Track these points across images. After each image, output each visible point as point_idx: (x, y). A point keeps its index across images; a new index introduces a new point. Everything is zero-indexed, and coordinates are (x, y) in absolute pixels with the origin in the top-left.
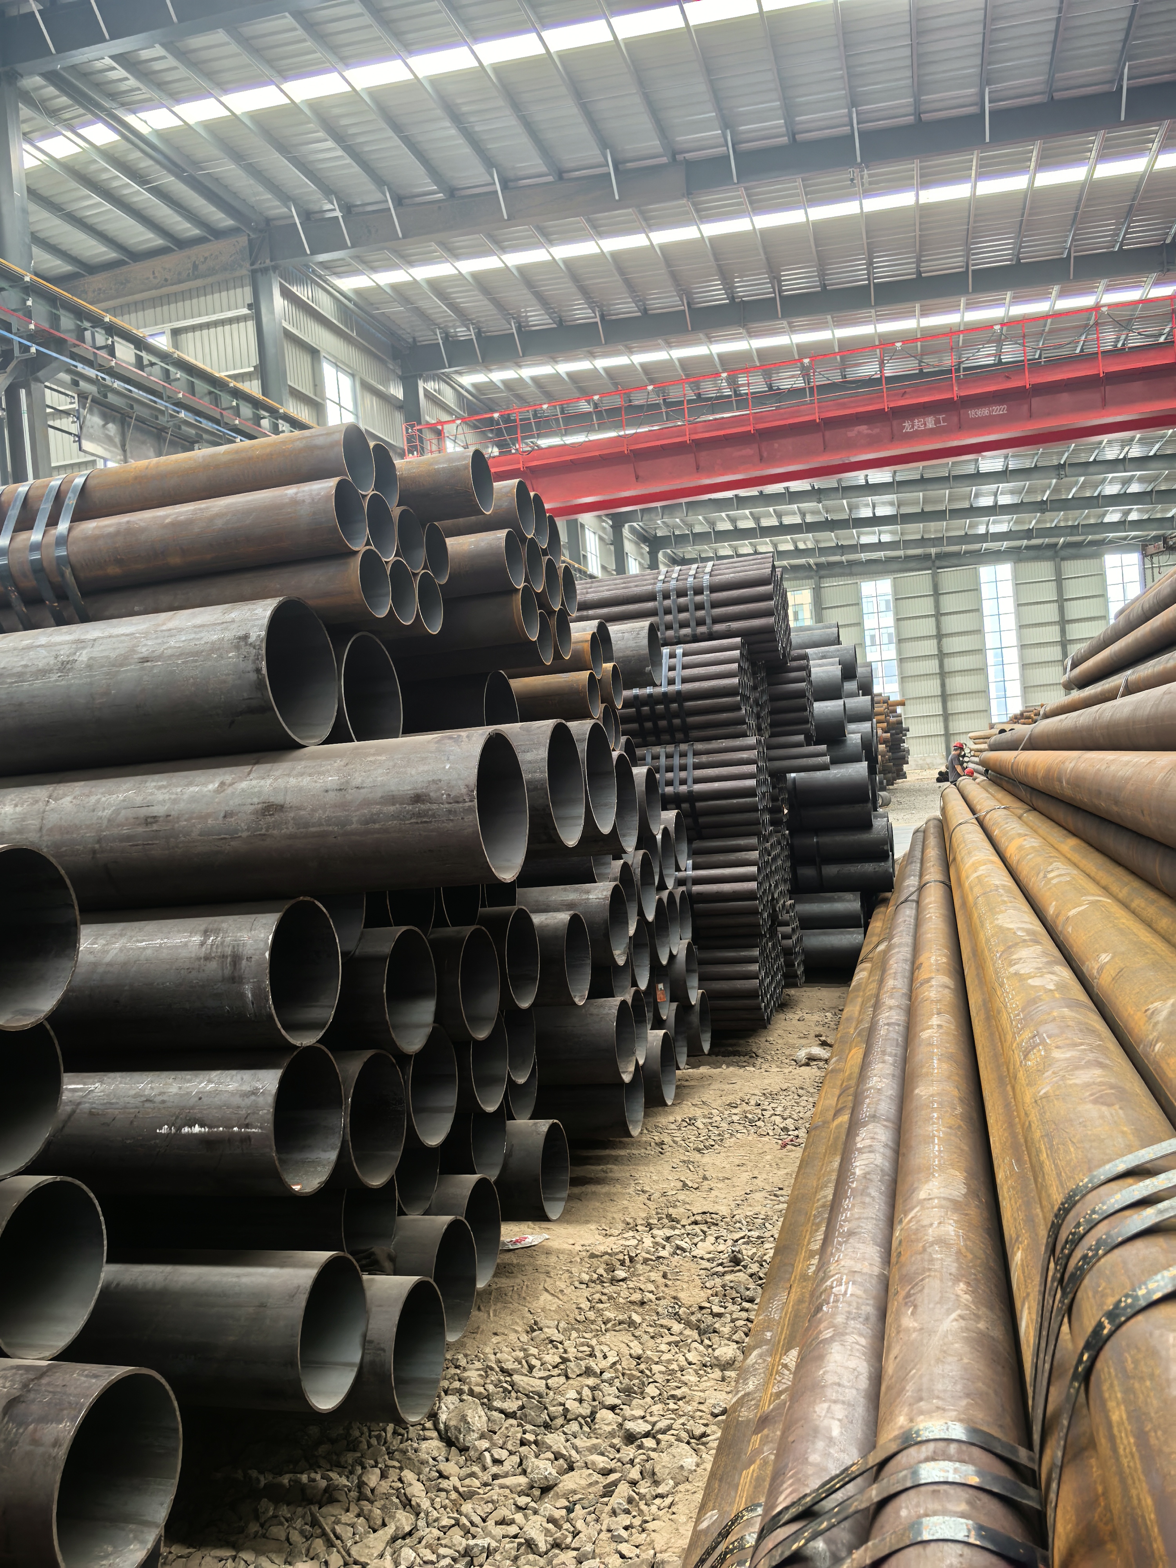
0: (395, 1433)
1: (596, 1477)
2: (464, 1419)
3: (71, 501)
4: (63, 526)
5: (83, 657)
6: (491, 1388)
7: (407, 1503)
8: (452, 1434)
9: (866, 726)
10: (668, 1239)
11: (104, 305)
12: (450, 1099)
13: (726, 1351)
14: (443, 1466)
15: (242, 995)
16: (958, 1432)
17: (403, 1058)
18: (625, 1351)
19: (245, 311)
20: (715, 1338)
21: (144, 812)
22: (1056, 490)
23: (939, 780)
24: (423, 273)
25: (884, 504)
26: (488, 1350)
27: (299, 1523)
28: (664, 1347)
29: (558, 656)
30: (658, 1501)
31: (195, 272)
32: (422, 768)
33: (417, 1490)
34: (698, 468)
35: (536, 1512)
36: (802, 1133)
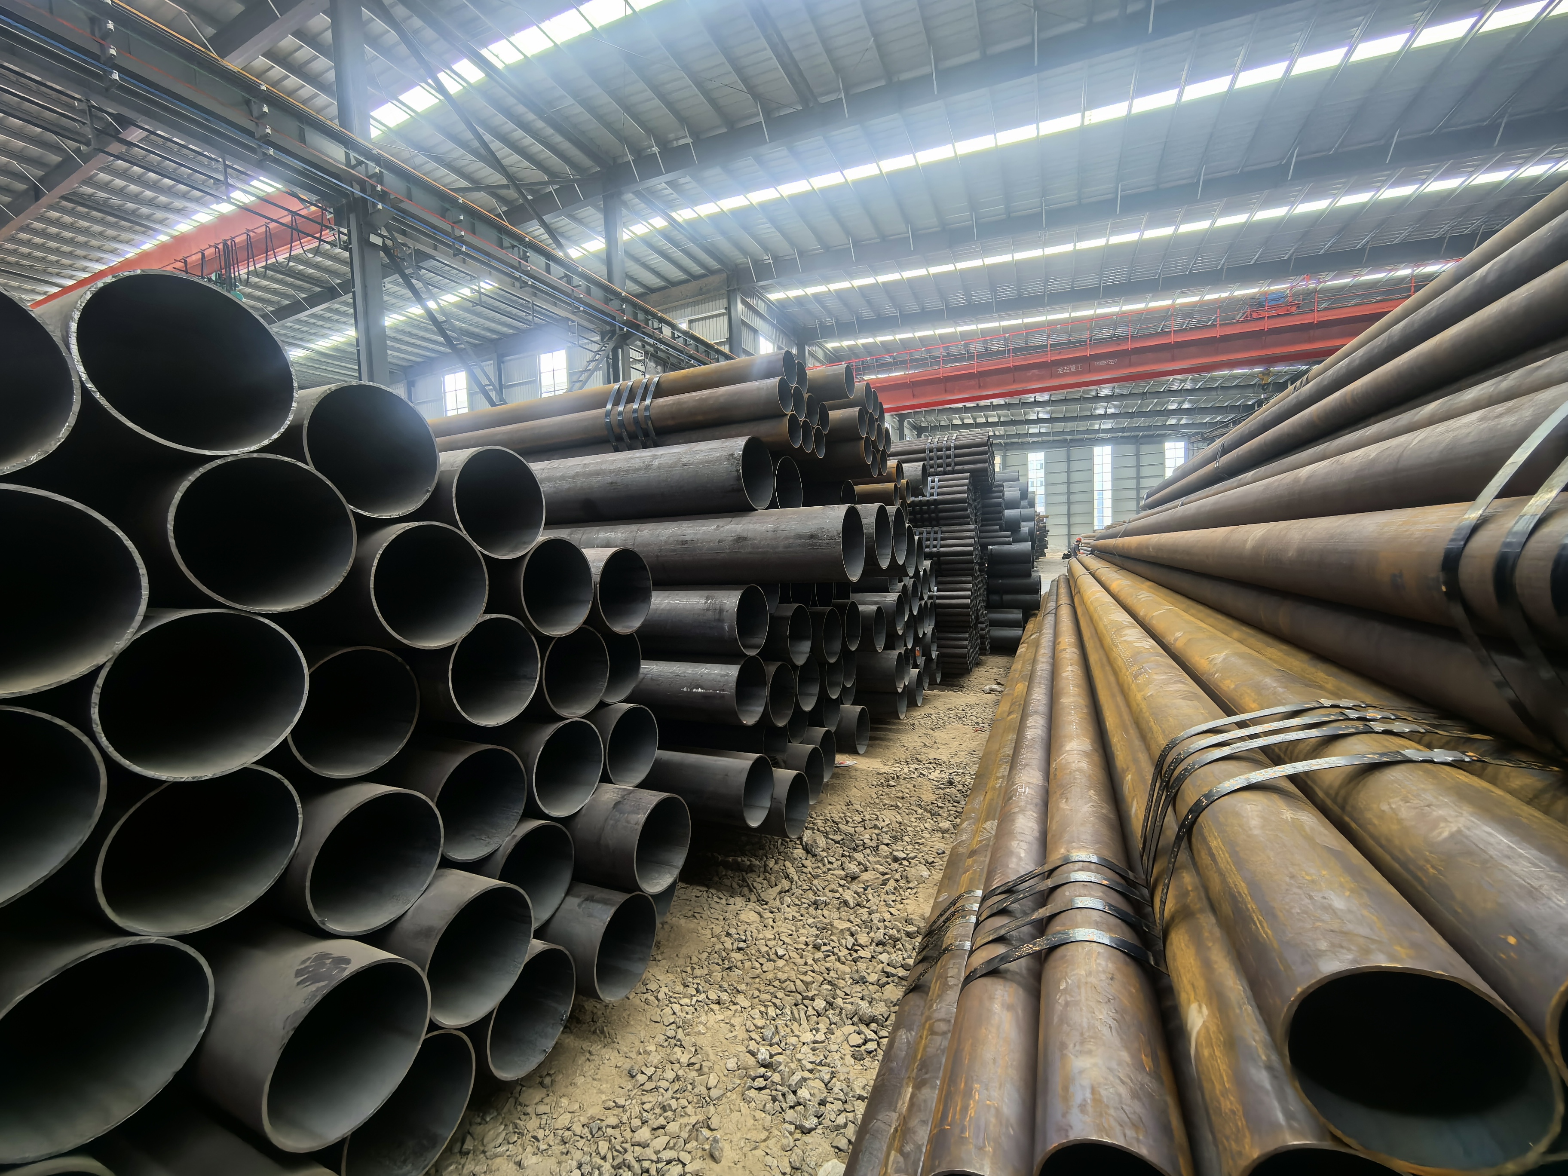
0: (782, 844)
1: (879, 875)
2: (815, 841)
3: (652, 388)
4: (648, 402)
5: (656, 463)
6: (828, 829)
7: (787, 877)
8: (809, 847)
9: (1031, 524)
10: (916, 769)
11: (659, 308)
12: (815, 690)
13: (945, 825)
14: (804, 862)
15: (723, 628)
16: (1094, 859)
17: (795, 667)
18: (894, 819)
19: (724, 311)
20: (939, 818)
21: (681, 538)
22: (1140, 406)
23: (1063, 558)
24: (811, 290)
25: (1043, 412)
26: (826, 811)
27: (736, 880)
28: (913, 820)
29: (880, 474)
30: (909, 890)
31: (701, 292)
32: (815, 522)
33: (792, 871)
34: (946, 391)
35: (848, 888)
36: (986, 725)
